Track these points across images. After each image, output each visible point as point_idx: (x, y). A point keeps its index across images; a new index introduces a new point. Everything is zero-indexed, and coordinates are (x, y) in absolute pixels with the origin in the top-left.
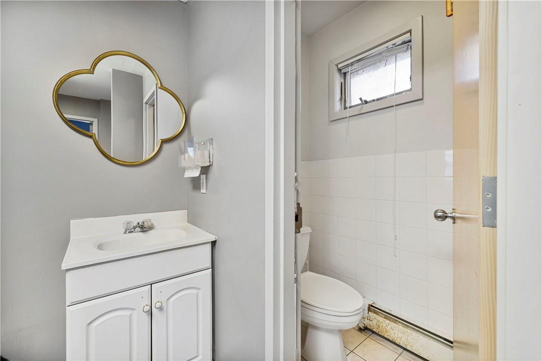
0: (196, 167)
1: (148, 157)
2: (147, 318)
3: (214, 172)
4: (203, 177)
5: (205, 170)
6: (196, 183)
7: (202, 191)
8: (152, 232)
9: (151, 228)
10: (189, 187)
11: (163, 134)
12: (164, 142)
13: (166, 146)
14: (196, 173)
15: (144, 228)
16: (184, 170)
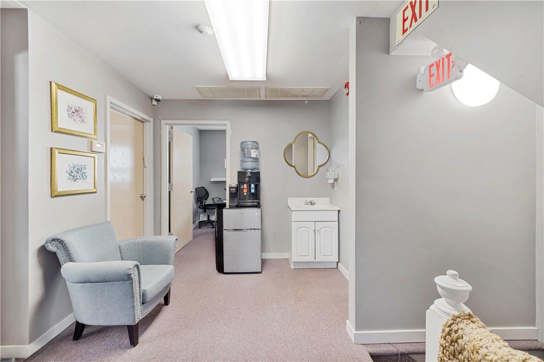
0: (332, 179)
1: (311, 175)
2: (314, 233)
3: (339, 180)
4: (336, 183)
5: (336, 180)
6: (333, 185)
7: (336, 189)
8: (315, 206)
9: (314, 204)
10: (331, 186)
11: (318, 164)
12: (319, 166)
13: (320, 168)
14: (332, 181)
15: (312, 203)
16: (328, 179)
